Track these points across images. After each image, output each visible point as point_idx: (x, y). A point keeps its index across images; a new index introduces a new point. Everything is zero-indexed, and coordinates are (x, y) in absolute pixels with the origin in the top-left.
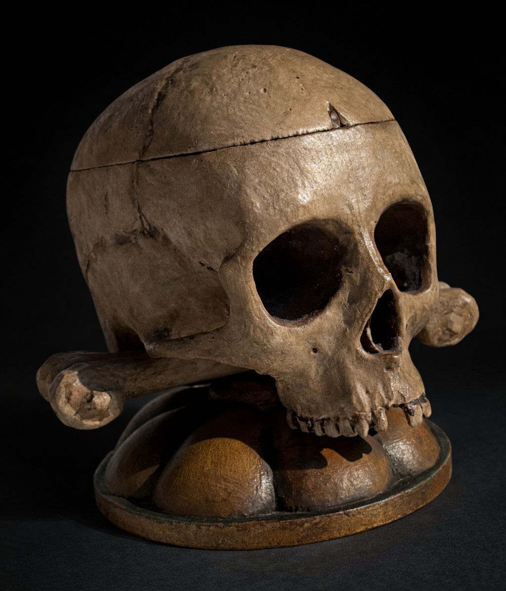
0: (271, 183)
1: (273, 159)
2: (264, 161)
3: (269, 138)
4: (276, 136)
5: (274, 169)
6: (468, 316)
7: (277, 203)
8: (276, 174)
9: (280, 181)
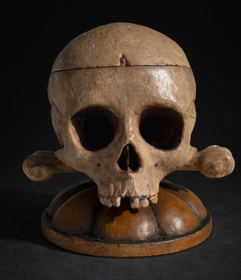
0: (80, 87)
1: (83, 76)
2: (79, 77)
3: (85, 67)
4: (88, 67)
5: (83, 81)
6: (226, 165)
7: (80, 96)
8: (83, 83)
9: (84, 86)
